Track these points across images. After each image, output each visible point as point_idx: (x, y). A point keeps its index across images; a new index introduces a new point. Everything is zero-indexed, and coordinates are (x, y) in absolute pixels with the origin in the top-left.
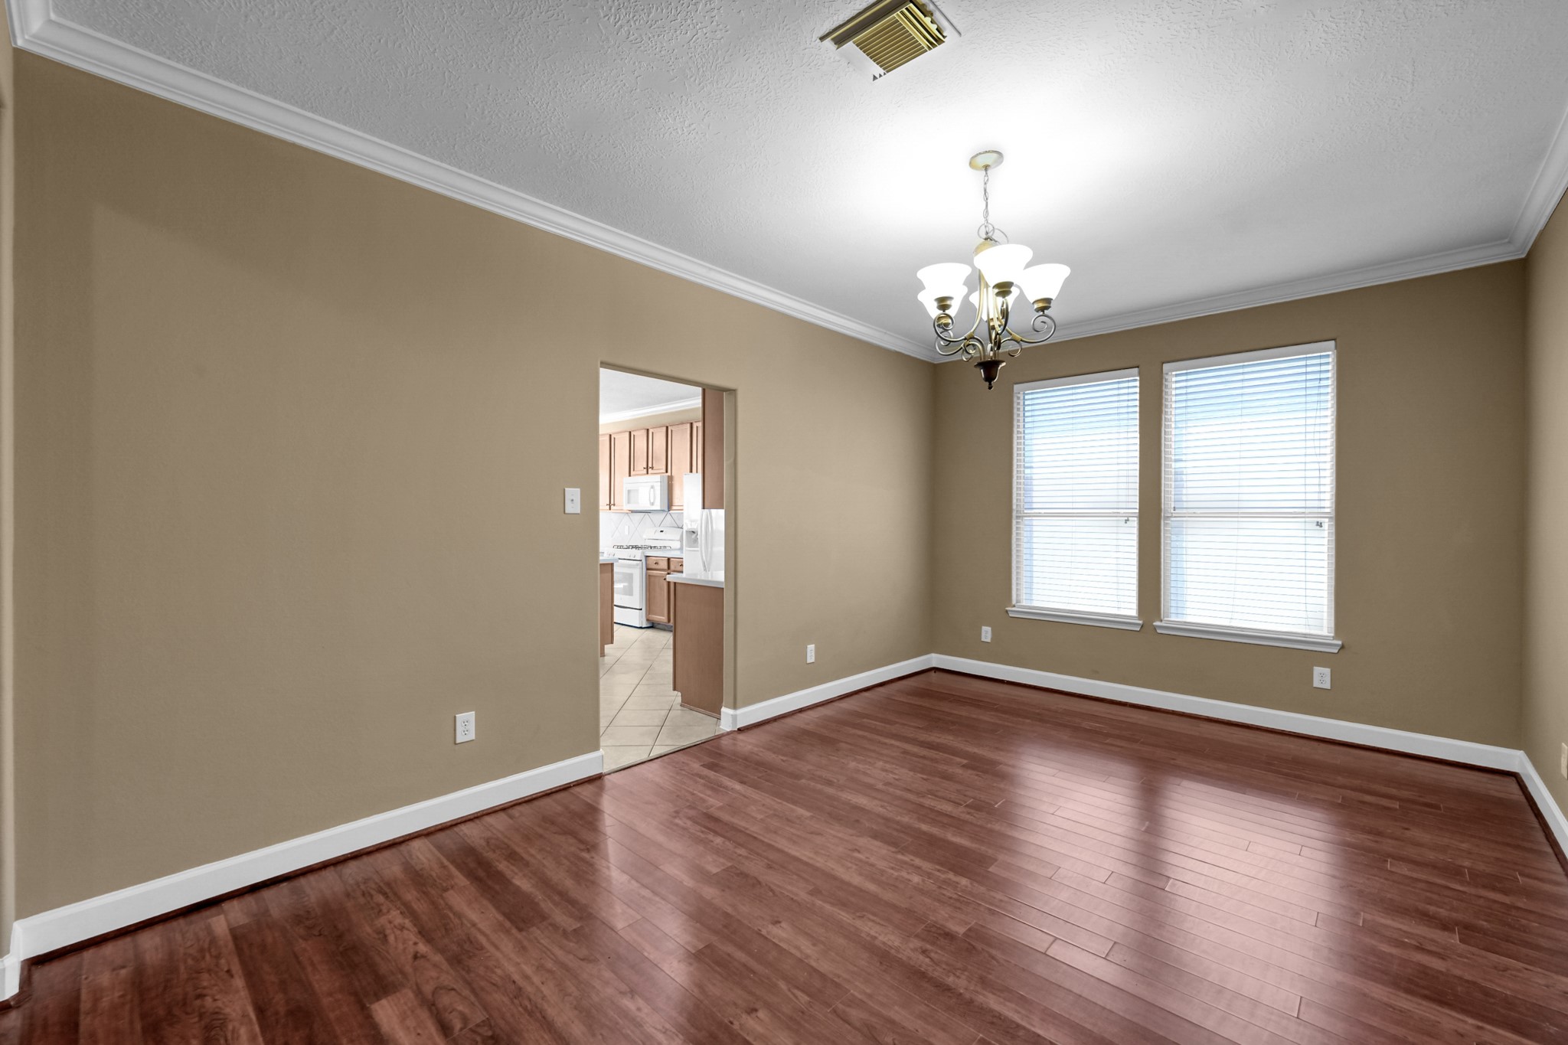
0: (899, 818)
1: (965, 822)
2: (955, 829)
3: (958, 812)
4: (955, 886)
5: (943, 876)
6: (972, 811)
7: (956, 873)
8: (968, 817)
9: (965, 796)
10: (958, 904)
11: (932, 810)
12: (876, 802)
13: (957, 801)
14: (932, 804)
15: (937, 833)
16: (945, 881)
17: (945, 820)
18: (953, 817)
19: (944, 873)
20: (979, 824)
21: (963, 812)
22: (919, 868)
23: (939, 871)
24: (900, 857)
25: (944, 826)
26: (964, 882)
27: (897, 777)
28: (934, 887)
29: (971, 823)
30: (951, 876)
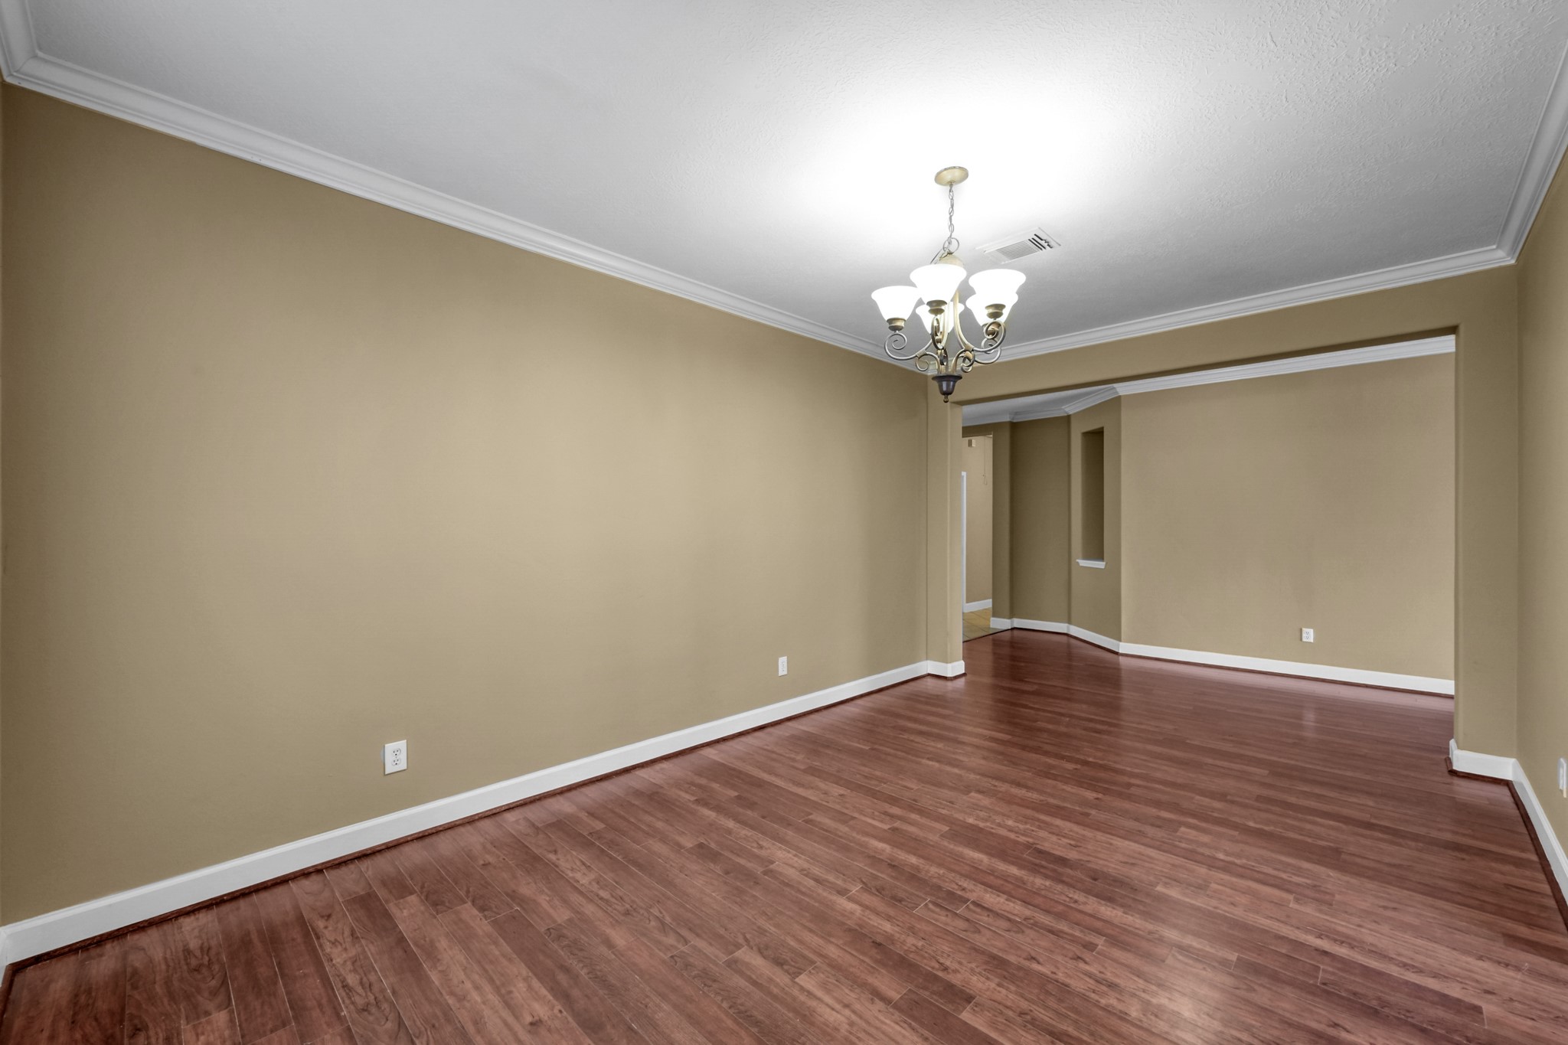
0: (1048, 883)
1: (966, 876)
2: (980, 867)
3: (977, 892)
4: (978, 818)
5: (988, 824)
6: (959, 893)
7: (976, 826)
8: (965, 884)
9: (967, 920)
10: (975, 807)
11: (1011, 896)
12: (1088, 909)
13: (978, 910)
14: (1012, 905)
15: (999, 863)
16: (986, 821)
17: (991, 879)
18: (983, 884)
19: (987, 827)
20: (953, 875)
21: (972, 891)
22: (1009, 831)
23: (992, 828)
24: (1031, 840)
25: (992, 872)
26: (971, 820)
27: (1082, 965)
28: (994, 817)
29: (962, 875)
30: (981, 825)
